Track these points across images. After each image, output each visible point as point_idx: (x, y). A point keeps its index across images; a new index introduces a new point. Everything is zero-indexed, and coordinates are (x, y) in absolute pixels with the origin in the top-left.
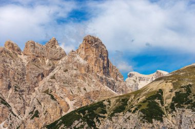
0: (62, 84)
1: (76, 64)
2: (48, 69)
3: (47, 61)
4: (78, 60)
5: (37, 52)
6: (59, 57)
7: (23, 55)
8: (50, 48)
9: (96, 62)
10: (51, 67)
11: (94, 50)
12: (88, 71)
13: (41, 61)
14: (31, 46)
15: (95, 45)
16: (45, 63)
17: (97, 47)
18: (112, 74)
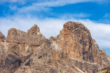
0: (35, 70)
1: (51, 50)
2: (26, 55)
3: (27, 48)
4: (54, 46)
5: (18, 39)
6: (38, 44)
7: (6, 42)
8: (30, 35)
9: (75, 47)
10: (29, 54)
11: (74, 36)
12: (62, 57)
13: (21, 48)
14: (13, 33)
15: (75, 31)
16: (25, 50)
17: (78, 32)
18: (95, 59)
